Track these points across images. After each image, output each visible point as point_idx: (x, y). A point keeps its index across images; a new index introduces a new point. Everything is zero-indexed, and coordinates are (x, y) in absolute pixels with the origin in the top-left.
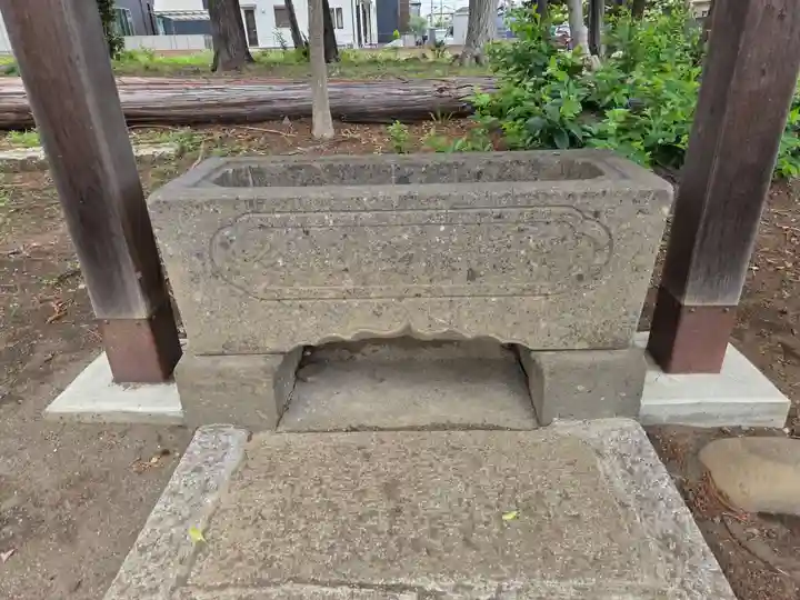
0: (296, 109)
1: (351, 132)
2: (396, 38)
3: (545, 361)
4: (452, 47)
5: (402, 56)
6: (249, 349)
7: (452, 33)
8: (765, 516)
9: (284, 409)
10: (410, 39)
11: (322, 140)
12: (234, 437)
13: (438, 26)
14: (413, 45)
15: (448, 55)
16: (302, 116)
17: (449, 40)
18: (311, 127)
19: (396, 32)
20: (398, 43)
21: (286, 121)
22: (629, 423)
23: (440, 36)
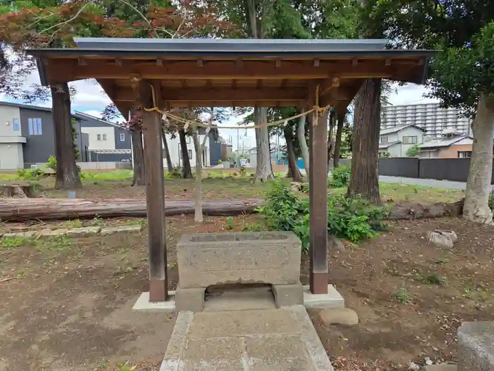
0: (188, 211)
1: (210, 219)
2: (220, 163)
3: (277, 288)
4: (250, 169)
5: (225, 175)
6: (197, 286)
7: (249, 162)
8: (332, 324)
9: (203, 307)
10: (227, 164)
11: (198, 223)
12: (190, 314)
13: (241, 156)
14: (229, 167)
15: (248, 174)
16: (190, 213)
17: (248, 165)
18: (194, 217)
19: (220, 161)
20: (221, 166)
21: (183, 215)
22: (301, 306)
23: (243, 162)
